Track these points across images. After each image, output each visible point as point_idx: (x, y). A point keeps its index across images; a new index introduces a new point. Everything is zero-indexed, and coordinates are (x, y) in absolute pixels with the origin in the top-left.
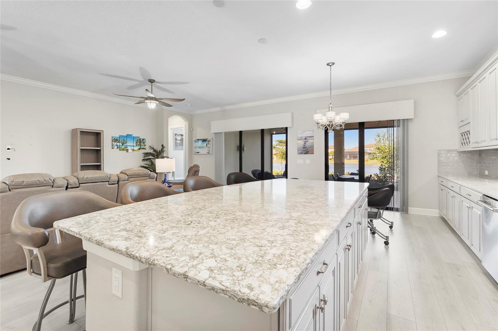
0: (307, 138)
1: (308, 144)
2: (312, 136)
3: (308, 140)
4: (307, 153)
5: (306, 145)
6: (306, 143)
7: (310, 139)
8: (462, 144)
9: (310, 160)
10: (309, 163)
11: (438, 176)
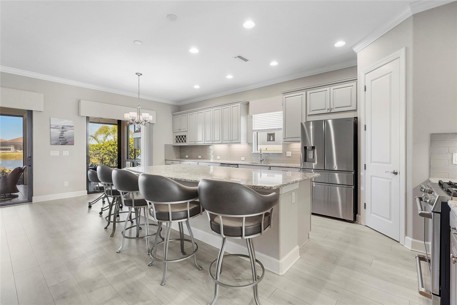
0: (65, 127)
1: (66, 134)
2: (72, 126)
3: (67, 130)
4: (65, 143)
5: (64, 135)
6: (64, 132)
7: (69, 128)
8: (177, 142)
9: (68, 151)
10: (67, 155)
11: (165, 160)
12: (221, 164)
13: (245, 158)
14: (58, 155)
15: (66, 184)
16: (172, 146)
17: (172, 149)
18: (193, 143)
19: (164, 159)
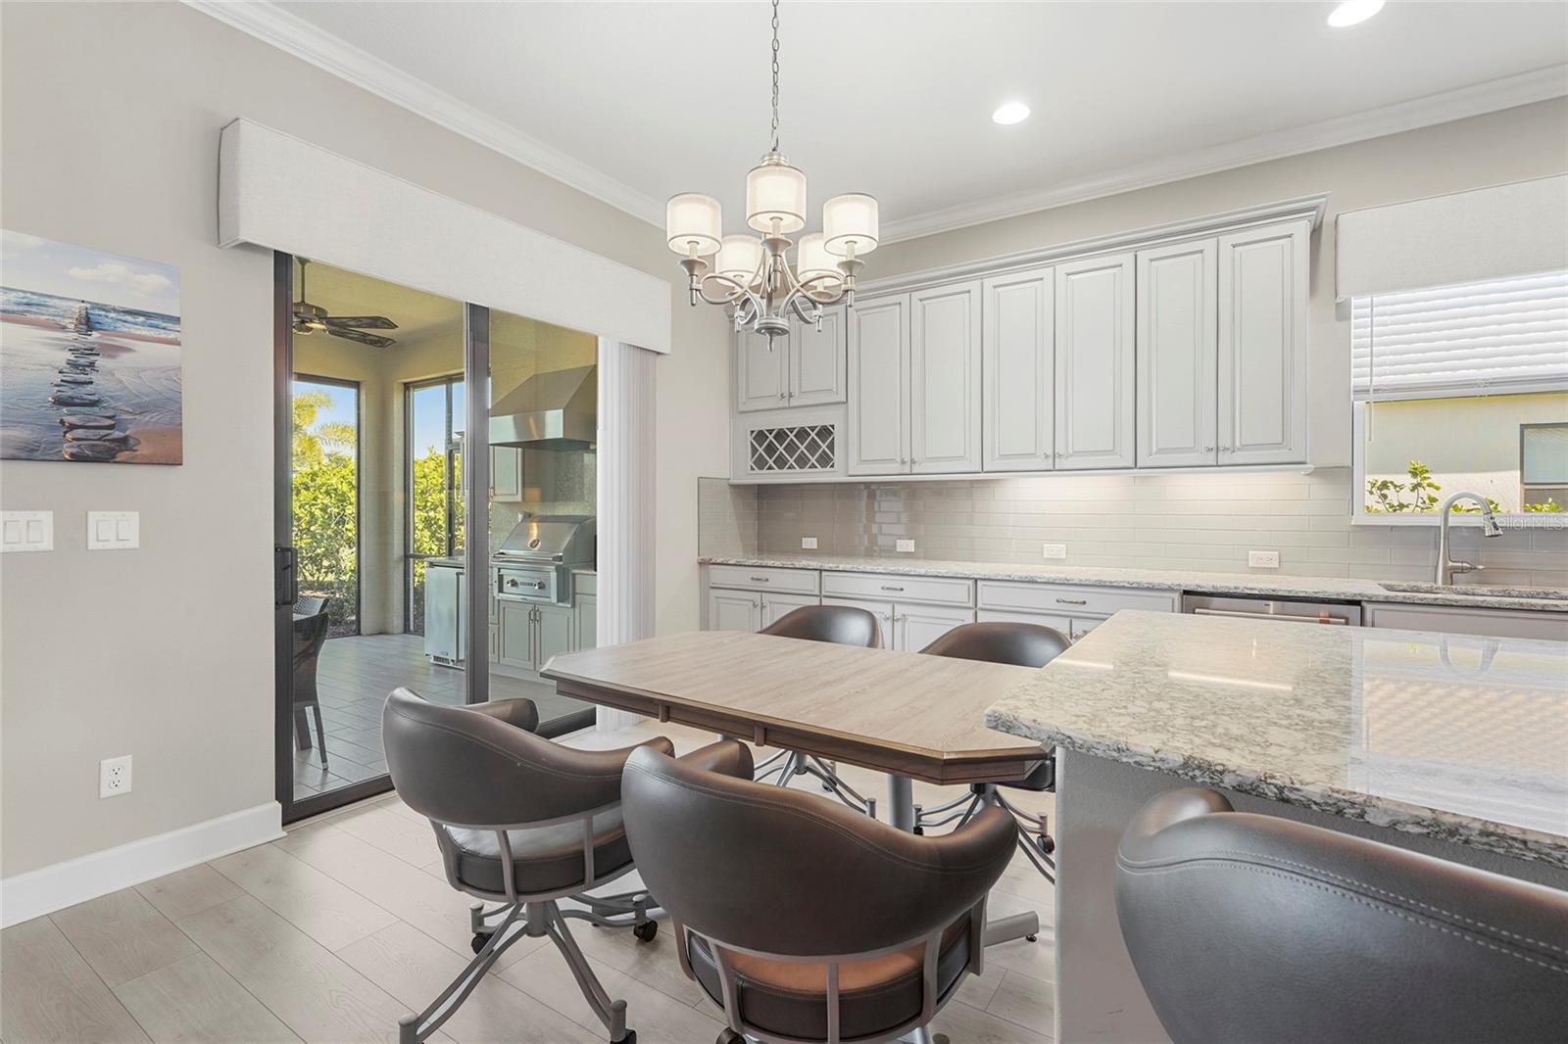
8: (760, 463)
9: (134, 517)
10: (128, 545)
11: (702, 563)
12: (1186, 592)
13: (1280, 556)
14: (47, 544)
15: (117, 775)
16: (728, 490)
17: (728, 500)
18: (895, 468)
19: (695, 558)
